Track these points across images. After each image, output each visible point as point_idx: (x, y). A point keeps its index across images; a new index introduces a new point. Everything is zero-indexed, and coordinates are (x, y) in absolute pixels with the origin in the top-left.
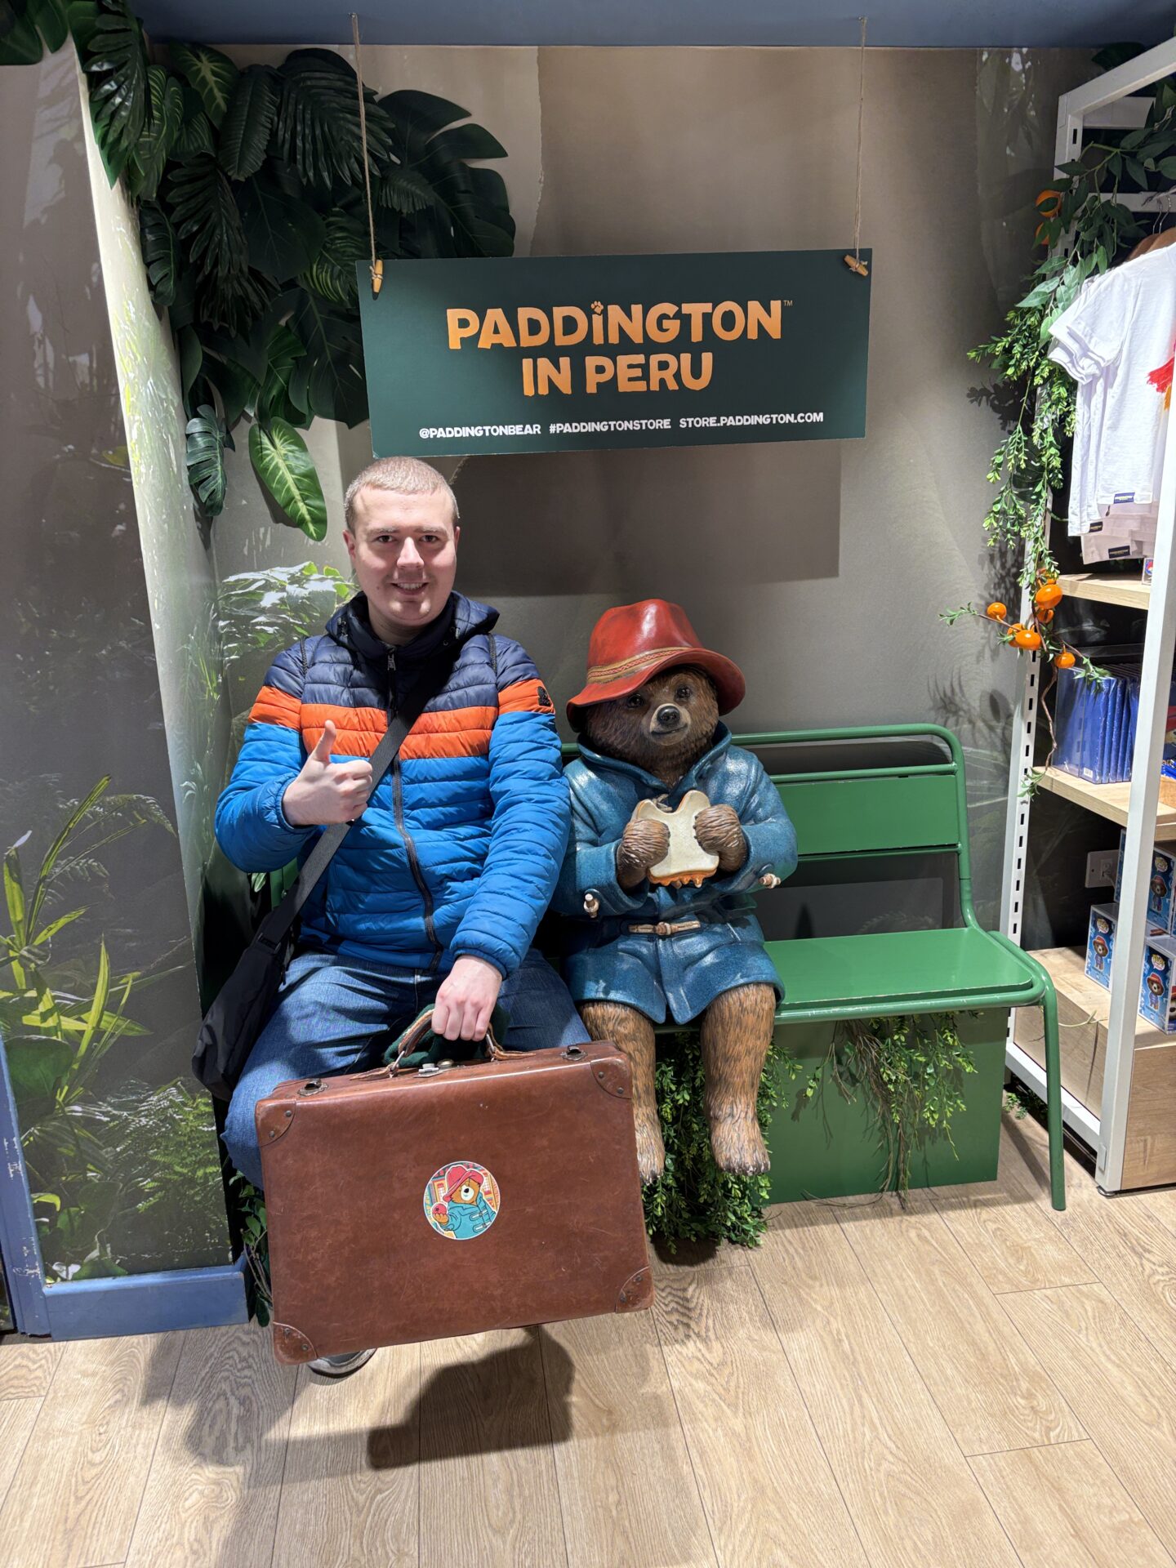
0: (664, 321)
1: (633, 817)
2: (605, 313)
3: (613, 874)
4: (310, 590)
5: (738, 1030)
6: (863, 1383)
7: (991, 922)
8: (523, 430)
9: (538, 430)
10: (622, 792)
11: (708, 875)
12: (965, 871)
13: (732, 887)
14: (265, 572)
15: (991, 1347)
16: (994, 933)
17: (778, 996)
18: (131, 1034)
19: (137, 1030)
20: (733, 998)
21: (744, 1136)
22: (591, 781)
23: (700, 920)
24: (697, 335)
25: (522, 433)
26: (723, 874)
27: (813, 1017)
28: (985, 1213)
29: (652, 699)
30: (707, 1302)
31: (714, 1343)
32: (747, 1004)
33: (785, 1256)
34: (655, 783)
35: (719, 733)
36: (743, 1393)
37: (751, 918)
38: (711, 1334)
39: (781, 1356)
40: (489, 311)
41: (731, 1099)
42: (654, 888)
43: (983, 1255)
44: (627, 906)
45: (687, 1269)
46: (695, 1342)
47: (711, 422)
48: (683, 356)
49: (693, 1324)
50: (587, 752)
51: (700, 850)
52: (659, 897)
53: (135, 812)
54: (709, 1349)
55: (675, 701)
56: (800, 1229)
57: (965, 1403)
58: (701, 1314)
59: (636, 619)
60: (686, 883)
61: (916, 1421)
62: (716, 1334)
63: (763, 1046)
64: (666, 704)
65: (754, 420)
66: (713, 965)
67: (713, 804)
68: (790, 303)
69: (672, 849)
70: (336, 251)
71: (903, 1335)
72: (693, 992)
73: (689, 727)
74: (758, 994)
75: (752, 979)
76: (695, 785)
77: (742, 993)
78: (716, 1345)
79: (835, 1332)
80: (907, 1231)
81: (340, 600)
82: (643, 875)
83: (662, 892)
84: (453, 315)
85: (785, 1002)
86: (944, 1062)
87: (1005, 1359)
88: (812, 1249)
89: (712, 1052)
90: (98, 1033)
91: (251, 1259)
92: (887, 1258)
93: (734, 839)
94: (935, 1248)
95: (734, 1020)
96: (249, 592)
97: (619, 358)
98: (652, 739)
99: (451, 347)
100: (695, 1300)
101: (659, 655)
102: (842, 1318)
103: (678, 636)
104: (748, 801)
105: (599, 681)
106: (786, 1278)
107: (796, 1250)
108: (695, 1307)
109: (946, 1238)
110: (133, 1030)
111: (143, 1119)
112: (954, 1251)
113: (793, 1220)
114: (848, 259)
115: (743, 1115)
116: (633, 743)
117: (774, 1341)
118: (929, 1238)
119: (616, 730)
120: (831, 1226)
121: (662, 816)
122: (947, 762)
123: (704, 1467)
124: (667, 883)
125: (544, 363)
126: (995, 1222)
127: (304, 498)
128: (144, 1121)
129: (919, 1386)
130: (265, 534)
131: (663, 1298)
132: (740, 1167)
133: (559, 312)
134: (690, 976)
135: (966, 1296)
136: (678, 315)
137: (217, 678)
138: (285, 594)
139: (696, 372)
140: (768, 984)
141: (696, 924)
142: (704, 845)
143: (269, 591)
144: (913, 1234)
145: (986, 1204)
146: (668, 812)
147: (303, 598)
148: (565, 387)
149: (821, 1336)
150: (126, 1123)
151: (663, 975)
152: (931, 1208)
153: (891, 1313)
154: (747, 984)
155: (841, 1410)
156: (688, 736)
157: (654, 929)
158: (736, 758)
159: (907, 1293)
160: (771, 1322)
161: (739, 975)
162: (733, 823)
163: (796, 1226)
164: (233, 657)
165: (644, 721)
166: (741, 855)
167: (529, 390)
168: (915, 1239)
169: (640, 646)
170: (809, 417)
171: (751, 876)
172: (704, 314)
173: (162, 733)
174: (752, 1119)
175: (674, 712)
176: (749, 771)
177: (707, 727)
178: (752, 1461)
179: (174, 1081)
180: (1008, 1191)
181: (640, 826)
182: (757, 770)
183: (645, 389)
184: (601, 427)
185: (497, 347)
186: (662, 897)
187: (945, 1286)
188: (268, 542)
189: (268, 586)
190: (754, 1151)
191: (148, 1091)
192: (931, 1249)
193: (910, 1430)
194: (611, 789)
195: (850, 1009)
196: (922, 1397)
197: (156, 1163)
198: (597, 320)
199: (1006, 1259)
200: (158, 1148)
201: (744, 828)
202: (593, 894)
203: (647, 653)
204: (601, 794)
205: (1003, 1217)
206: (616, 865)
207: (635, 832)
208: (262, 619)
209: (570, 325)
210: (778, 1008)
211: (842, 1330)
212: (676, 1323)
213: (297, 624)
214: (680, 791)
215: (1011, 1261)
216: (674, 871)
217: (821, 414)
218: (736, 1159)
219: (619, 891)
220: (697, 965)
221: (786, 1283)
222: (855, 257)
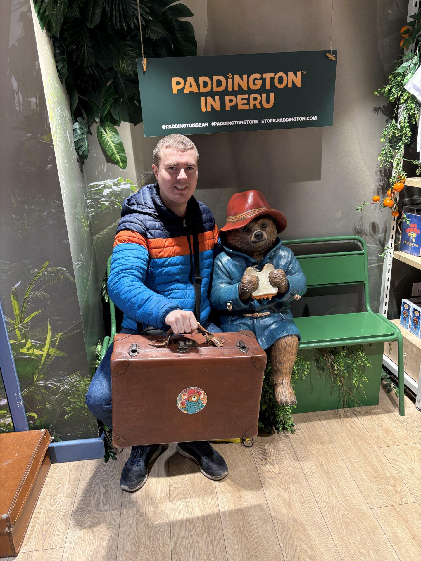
0: (256, 81)
1: (245, 274)
2: (233, 78)
3: (237, 295)
4: (121, 188)
5: (284, 353)
6: (332, 481)
7: (376, 310)
8: (201, 125)
9: (207, 125)
10: (240, 264)
11: (274, 295)
12: (367, 291)
13: (282, 300)
14: (104, 181)
15: (379, 467)
16: (377, 314)
17: (299, 339)
18: (60, 355)
19: (62, 354)
20: (283, 341)
21: (287, 391)
22: (228, 260)
23: (270, 312)
24: (268, 86)
25: (201, 126)
26: (280, 295)
27: (312, 347)
28: (375, 417)
29: (252, 229)
30: (273, 451)
31: (276, 466)
32: (288, 343)
33: (301, 433)
34: (253, 260)
35: (277, 241)
36: (287, 484)
37: (289, 311)
38: (275, 462)
39: (301, 470)
40: (188, 78)
41: (282, 377)
42: (253, 300)
43: (375, 433)
44: (243, 307)
45: (265, 438)
46: (269, 466)
47: (274, 120)
48: (262, 95)
49: (268, 459)
50: (227, 249)
51: (271, 286)
52: (255, 303)
53: (59, 274)
54: (275, 468)
55: (261, 229)
56: (306, 423)
57: (370, 489)
58: (271, 455)
59: (246, 198)
60: (265, 298)
61: (352, 495)
62: (276, 462)
63: (294, 358)
64: (258, 231)
65: (290, 120)
66: (275, 328)
67: (275, 269)
68: (305, 72)
69: (260, 286)
70: (128, 55)
71: (346, 463)
72: (268, 339)
73: (266, 239)
74: (292, 339)
75: (290, 333)
76: (268, 261)
77: (286, 339)
78: (277, 466)
79: (320, 462)
80: (346, 424)
81: (132, 192)
82: (249, 296)
83: (256, 301)
84: (174, 80)
85: (302, 341)
86: (360, 363)
87: (384, 472)
88: (310, 430)
89: (275, 360)
90: (48, 355)
91: (107, 436)
92: (339, 434)
93: (284, 282)
94: (357, 430)
95: (283, 349)
96: (98, 189)
97: (238, 96)
98: (252, 244)
99: (174, 93)
100: (268, 450)
101: (255, 212)
102: (323, 456)
103: (262, 204)
104: (288, 267)
105: (232, 222)
106: (301, 441)
107: (305, 431)
108: (269, 452)
109: (360, 426)
110: (61, 354)
111: (65, 386)
112: (364, 432)
113: (303, 420)
114: (328, 55)
115: (286, 383)
116: (245, 246)
117: (298, 465)
118: (354, 426)
119: (238, 241)
120: (317, 422)
121: (256, 273)
122: (361, 250)
123: (274, 512)
124: (258, 298)
125: (209, 98)
126: (378, 421)
127: (118, 153)
128: (66, 387)
129: (353, 482)
130: (104, 167)
131: (257, 449)
132: (286, 403)
133: (215, 78)
134: (266, 333)
135: (369, 448)
136: (261, 78)
137: (87, 222)
138: (111, 190)
139: (268, 101)
140: (296, 335)
141: (268, 313)
142: (272, 284)
143: (105, 189)
144: (348, 425)
145: (375, 414)
146: (258, 272)
147: (118, 191)
148: (218, 108)
149: (315, 463)
150: (59, 387)
151: (256, 332)
152: (354, 416)
153: (341, 455)
154: (288, 336)
155: (324, 491)
156: (266, 243)
157: (253, 315)
158: (283, 250)
159: (347, 446)
160: (297, 458)
161: (285, 332)
162: (283, 276)
163: (305, 422)
164: (93, 214)
165: (249, 237)
166: (286, 287)
167: (203, 109)
168: (349, 427)
169: (247, 208)
170: (311, 118)
171: (290, 295)
172: (271, 78)
173: (68, 244)
174: (290, 385)
175: (261, 234)
176: (289, 255)
177: (273, 239)
178: (292, 510)
179: (77, 372)
180: (382, 409)
181: (248, 278)
182: (291, 255)
183: (248, 108)
184: (231, 123)
185: (192, 93)
186: (256, 303)
187: (361, 444)
188: (105, 170)
189: (105, 187)
190: (291, 397)
191: (67, 376)
192: (355, 431)
193: (350, 498)
194: (236, 263)
195: (326, 344)
196: (354, 486)
197: (70, 402)
198: (230, 81)
199: (383, 434)
200: (71, 396)
201: (287, 277)
202: (230, 303)
203: (250, 211)
204: (232, 265)
205: (382, 418)
206: (239, 292)
207: (246, 280)
208: (103, 199)
209: (219, 83)
210: (300, 344)
211: (323, 461)
212: (262, 458)
213: (117, 202)
214: (263, 263)
215: (385, 435)
216: (261, 294)
217: (316, 117)
218: (284, 400)
219: (240, 301)
220: (269, 329)
221: (301, 443)
222: (330, 53)
